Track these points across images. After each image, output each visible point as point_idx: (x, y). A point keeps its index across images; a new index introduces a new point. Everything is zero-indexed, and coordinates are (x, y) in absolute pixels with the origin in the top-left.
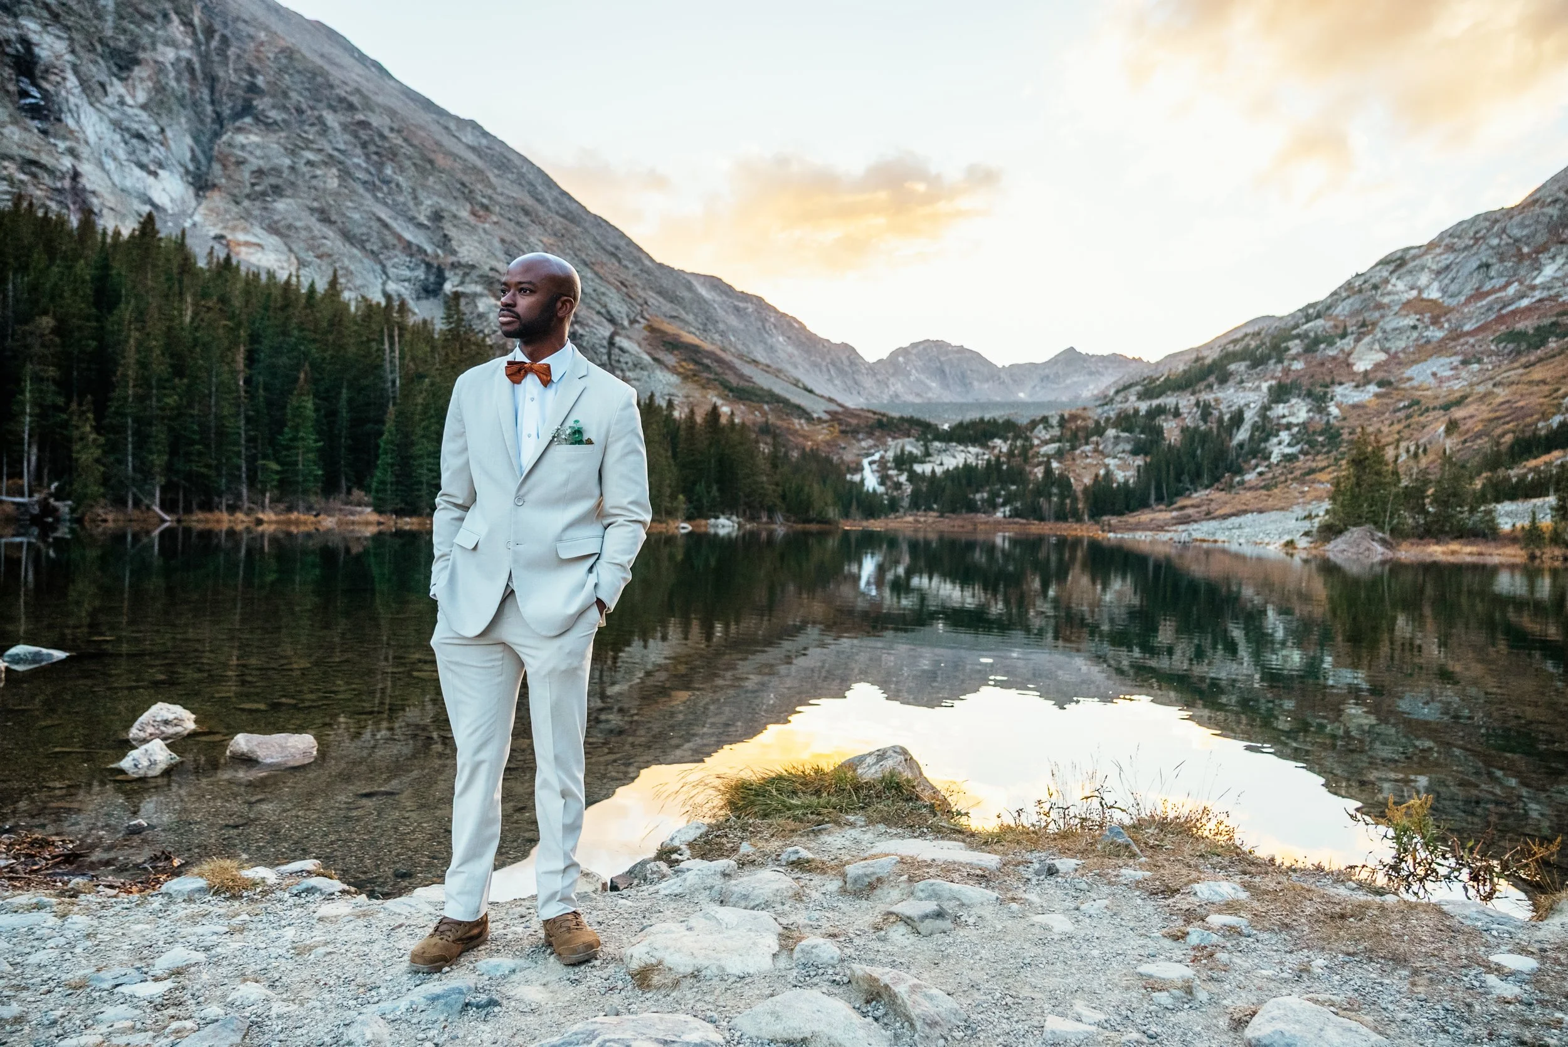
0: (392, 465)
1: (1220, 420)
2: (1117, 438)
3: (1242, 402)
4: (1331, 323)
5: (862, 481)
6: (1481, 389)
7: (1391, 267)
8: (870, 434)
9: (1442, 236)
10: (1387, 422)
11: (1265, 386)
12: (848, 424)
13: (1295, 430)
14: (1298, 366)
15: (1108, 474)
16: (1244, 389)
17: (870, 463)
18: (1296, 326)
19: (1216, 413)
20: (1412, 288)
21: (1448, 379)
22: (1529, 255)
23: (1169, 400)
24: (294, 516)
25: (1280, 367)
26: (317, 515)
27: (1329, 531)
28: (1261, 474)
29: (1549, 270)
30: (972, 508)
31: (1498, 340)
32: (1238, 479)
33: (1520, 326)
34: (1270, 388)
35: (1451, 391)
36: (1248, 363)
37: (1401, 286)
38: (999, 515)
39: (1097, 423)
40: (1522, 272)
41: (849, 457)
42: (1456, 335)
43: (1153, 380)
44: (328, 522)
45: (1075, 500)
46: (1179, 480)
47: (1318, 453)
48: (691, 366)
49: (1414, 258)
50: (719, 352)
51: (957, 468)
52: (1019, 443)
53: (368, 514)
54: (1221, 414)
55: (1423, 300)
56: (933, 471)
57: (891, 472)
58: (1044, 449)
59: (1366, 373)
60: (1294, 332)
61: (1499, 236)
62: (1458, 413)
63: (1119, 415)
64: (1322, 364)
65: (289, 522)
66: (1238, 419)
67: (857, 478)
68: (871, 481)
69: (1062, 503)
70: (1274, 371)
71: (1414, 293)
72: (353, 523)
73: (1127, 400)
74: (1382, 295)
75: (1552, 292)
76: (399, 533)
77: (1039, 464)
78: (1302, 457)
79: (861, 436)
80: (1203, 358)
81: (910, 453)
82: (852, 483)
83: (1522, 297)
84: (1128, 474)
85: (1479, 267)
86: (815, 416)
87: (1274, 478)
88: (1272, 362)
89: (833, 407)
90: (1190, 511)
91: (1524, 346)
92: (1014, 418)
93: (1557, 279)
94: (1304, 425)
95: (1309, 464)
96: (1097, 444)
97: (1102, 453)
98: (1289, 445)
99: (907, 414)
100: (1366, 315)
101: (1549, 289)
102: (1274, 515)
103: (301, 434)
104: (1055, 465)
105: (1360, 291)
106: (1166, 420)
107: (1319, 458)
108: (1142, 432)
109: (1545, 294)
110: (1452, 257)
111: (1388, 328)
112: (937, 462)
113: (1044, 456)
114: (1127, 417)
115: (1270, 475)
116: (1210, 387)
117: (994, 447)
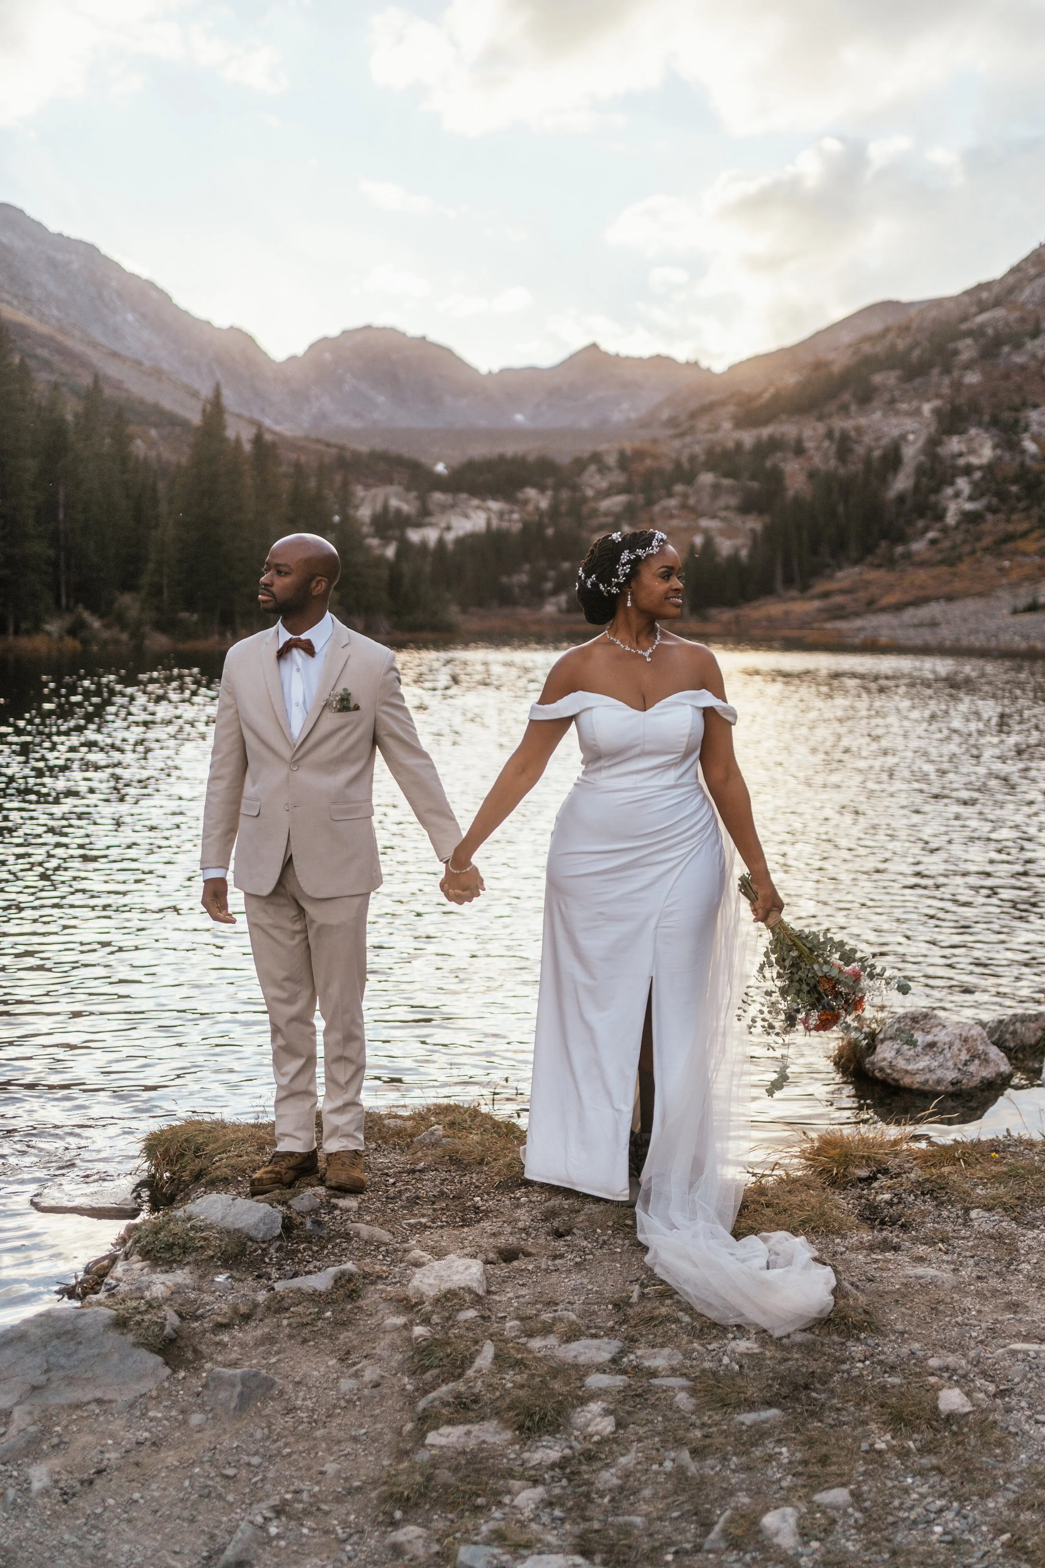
1: (867, 460)
2: (716, 487)
3: (896, 432)
4: (1015, 315)
11: (927, 408)
14: (972, 378)
15: (709, 543)
16: (897, 413)
18: (965, 319)
19: (860, 450)
23: (788, 429)
25: (946, 381)
28: (933, 542)
30: (506, 598)
32: (900, 549)
34: (937, 412)
36: (898, 373)
38: (550, 608)
39: (678, 464)
43: (751, 398)
46: (814, 552)
47: (1013, 510)
51: (475, 534)
54: (868, 451)
56: (441, 542)
58: (605, 504)
60: (964, 327)
63: (710, 452)
66: (893, 459)
70: (940, 386)
73: (716, 428)
78: (989, 517)
81: (398, 511)
84: (739, 541)
87: (954, 547)
88: (936, 371)
90: (841, 599)
92: (549, 455)
94: (989, 469)
95: (1002, 526)
96: (686, 496)
98: (971, 498)
102: (972, 605)
106: (784, 460)
107: (1015, 517)
108: (753, 477)
112: (443, 525)
113: (606, 514)
114: (726, 455)
115: (947, 544)
116: (844, 409)
117: (526, 502)
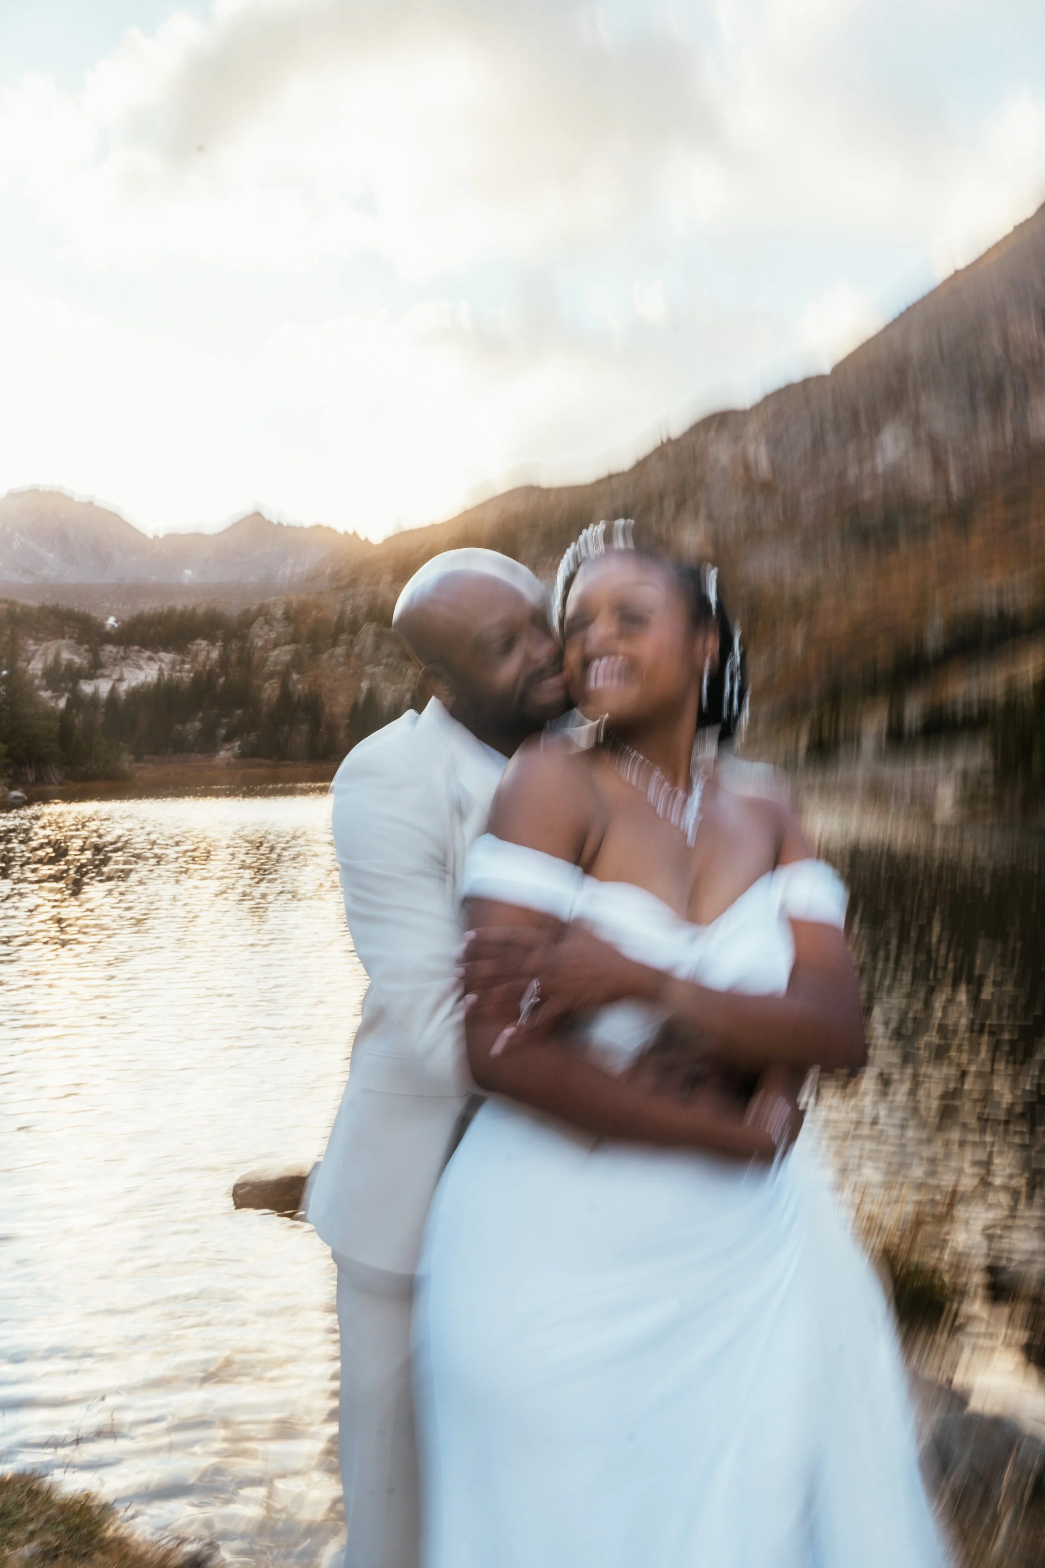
2: (378, 637)
15: (372, 688)
30: (180, 745)
38: (223, 755)
39: (342, 613)
45: (333, 728)
51: (148, 685)
52: (234, 645)
56: (113, 693)
58: (274, 655)
69: (316, 733)
77: (270, 677)
81: (71, 663)
92: (219, 609)
96: (351, 645)
97: (359, 658)
99: (47, 601)
104: (295, 677)
112: (115, 676)
113: (275, 664)
117: (197, 653)
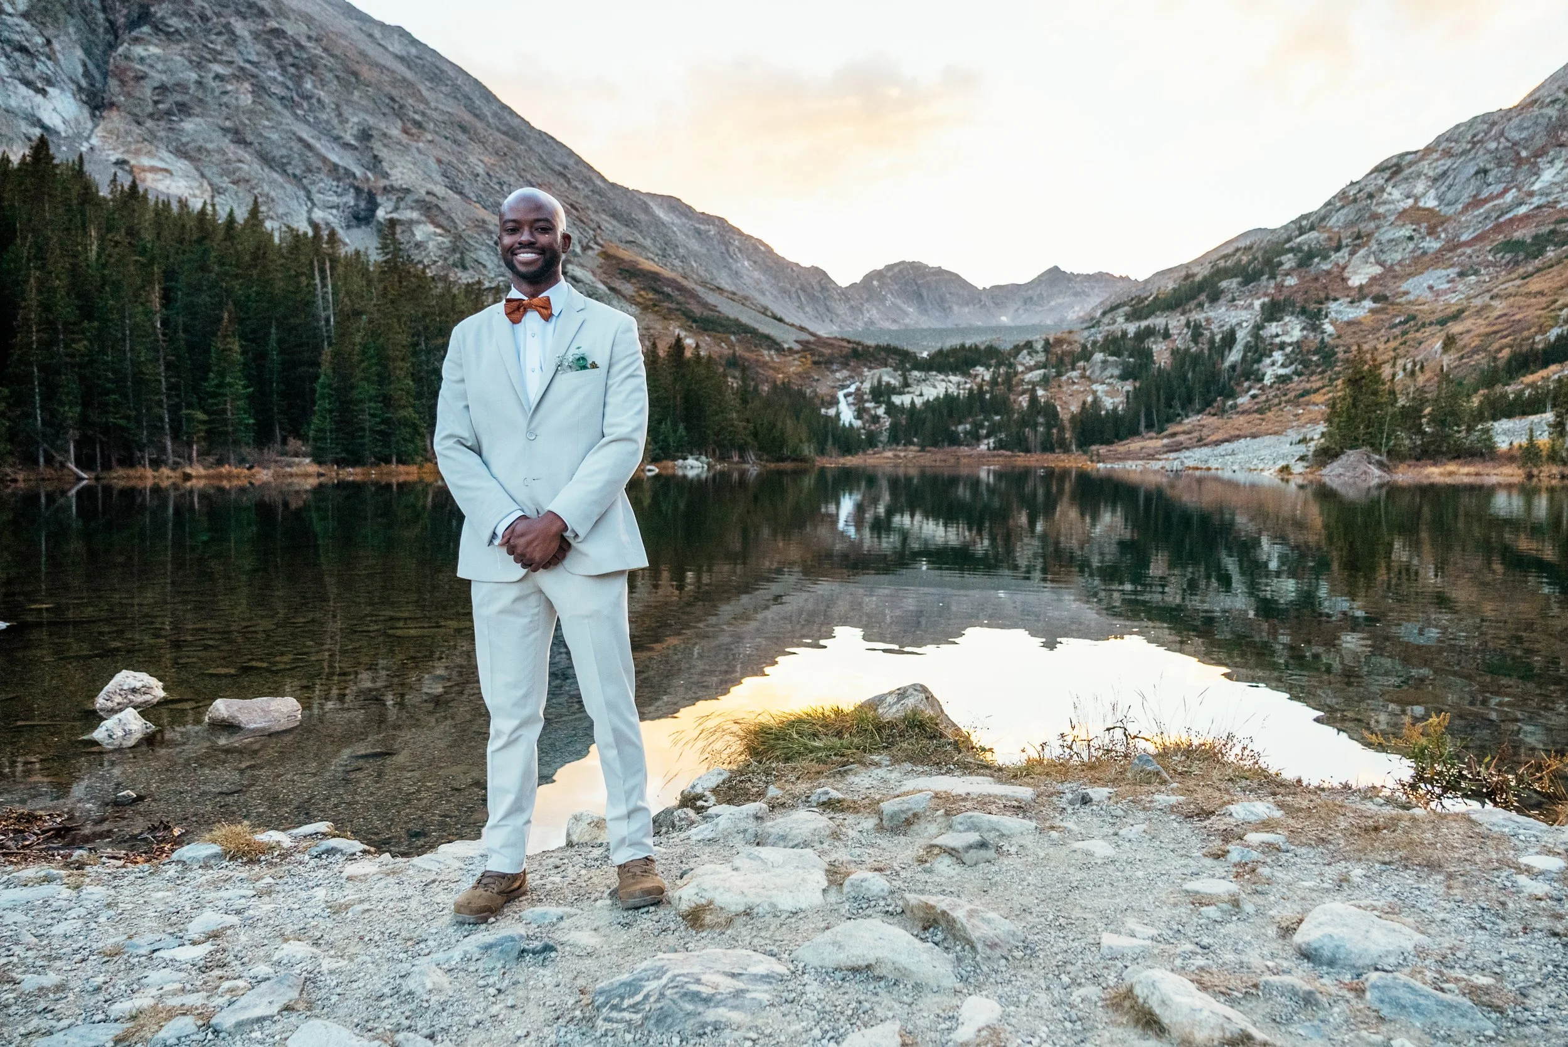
0: (331, 411)
1: (1212, 341)
2: (1104, 362)
3: (1234, 321)
4: (1326, 235)
5: (838, 414)
6: (1478, 302)
7: (1387, 175)
8: (845, 365)
9: (1438, 140)
10: (1383, 339)
11: (1257, 304)
12: (821, 355)
13: (1289, 349)
14: (1291, 281)
15: (1096, 401)
16: (1236, 307)
17: (846, 396)
18: (1289, 240)
19: (1207, 333)
20: (1408, 197)
21: (1445, 292)
22: (1528, 159)
24: (225, 469)
25: (1272, 284)
26: (250, 468)
27: (1326, 455)
28: (1254, 397)
29: (1548, 175)
30: (954, 440)
31: (1495, 251)
32: (1230, 403)
33: (1517, 235)
34: (1263, 306)
35: (1448, 305)
36: (1239, 279)
37: (1396, 194)
38: (983, 447)
39: (1084, 347)
40: (1520, 178)
41: (823, 389)
42: (1453, 246)
43: (1141, 300)
44: (264, 475)
45: (1062, 429)
46: (1170, 406)
47: (1313, 373)
48: (651, 296)
49: (1410, 164)
50: (680, 279)
51: (937, 399)
53: (307, 465)
54: (1213, 335)
55: (1419, 209)
56: (913, 402)
57: (867, 405)
58: (1028, 377)
59: (1361, 287)
60: (1287, 246)
61: (1497, 139)
62: (1455, 328)
63: (1106, 338)
64: (1316, 279)
65: (221, 477)
66: (1230, 339)
67: (832, 412)
68: (847, 415)
69: (1048, 434)
70: (1267, 287)
71: (1411, 201)
72: (291, 475)
73: (1115, 322)
74: (1378, 204)
75: (1550, 199)
76: (342, 485)
77: (1024, 392)
78: (1296, 378)
79: (835, 367)
80: (1194, 275)
81: (888, 384)
82: (827, 418)
83: (1520, 204)
84: (1117, 400)
85: (1477, 173)
86: (786, 346)
87: (1267, 400)
88: (1265, 277)
89: (805, 337)
90: (1181, 438)
91: (1521, 256)
92: (996, 344)
93: (1555, 184)
94: (1298, 344)
95: (1303, 385)
96: (1084, 369)
97: (1089, 378)
98: (1283, 366)
99: (883, 341)
100: (1361, 226)
101: (1548, 195)
102: (1268, 440)
103: (228, 380)
104: (1040, 392)
105: (1355, 200)
106: (1155, 342)
107: (1313, 378)
108: (1130, 356)
109: (1543, 200)
110: (1449, 162)
111: (1384, 239)
112: (916, 393)
113: (1028, 383)
114: (1115, 340)
115: (1264, 398)
116: (1201, 305)
117: (976, 376)
